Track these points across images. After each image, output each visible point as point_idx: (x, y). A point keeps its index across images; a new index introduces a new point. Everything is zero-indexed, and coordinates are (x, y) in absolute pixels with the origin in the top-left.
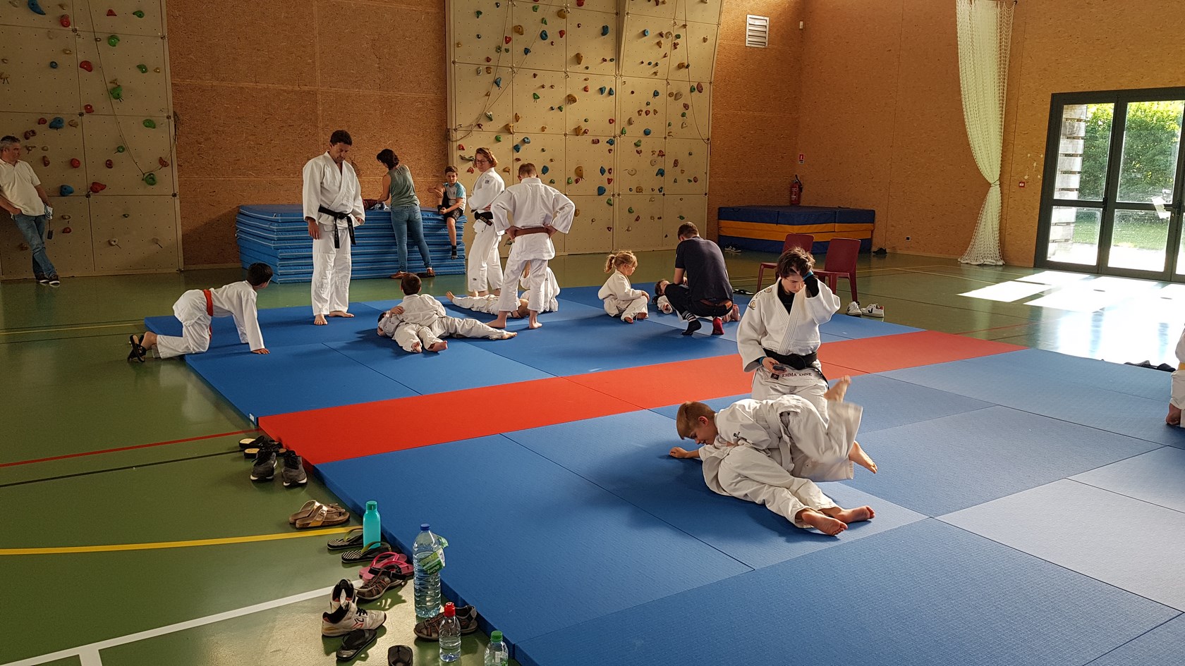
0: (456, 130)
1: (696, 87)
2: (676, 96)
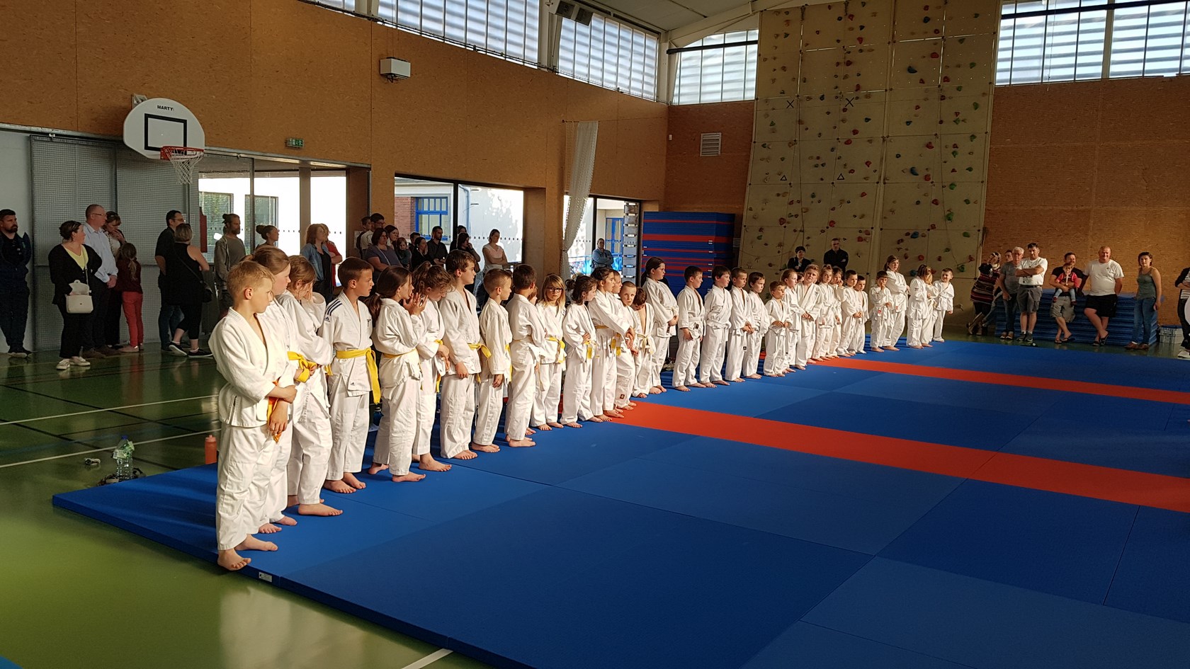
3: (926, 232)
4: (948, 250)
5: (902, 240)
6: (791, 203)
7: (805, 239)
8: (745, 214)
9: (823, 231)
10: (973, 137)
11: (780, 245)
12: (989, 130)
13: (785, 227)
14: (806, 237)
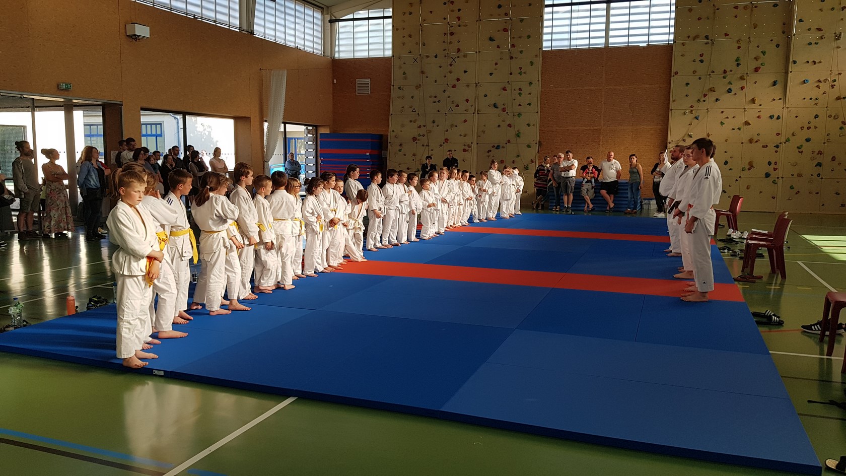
0: (670, 143)
2: (835, 117)
3: (505, 145)
4: (518, 156)
5: (490, 151)
6: (420, 127)
7: (430, 151)
8: (389, 134)
9: (441, 146)
10: (531, 83)
11: (414, 155)
12: (540, 79)
13: (416, 143)
14: (430, 149)
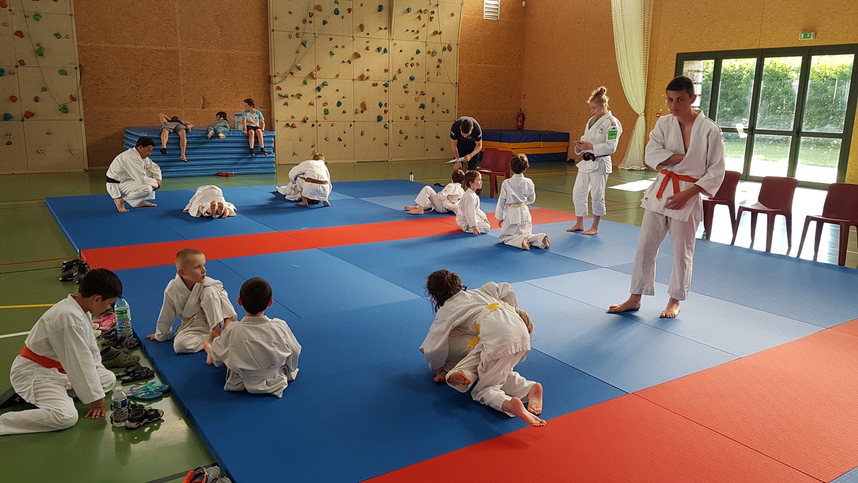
0: (275, 76)
1: (447, 48)
2: (433, 54)
3: (15, 70)
4: (44, 89)
